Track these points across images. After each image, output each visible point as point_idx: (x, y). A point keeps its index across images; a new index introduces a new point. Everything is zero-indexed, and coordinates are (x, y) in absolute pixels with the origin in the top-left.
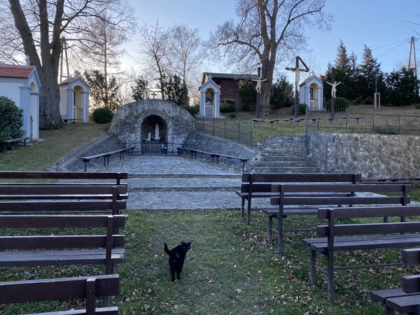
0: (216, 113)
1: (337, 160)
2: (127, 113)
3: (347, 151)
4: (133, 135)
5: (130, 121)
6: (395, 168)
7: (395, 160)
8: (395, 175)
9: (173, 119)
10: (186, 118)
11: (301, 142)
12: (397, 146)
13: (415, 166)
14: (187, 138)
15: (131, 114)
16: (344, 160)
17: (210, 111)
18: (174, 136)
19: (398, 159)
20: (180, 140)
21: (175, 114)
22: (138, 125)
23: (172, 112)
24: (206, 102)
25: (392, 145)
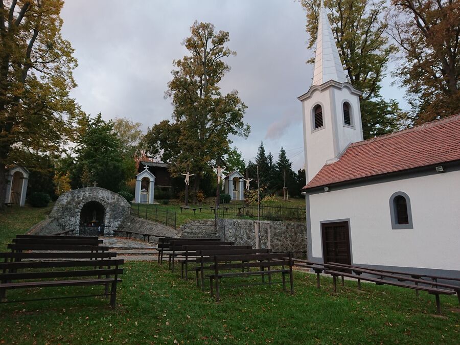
0: (151, 200)
1: (236, 238)
2: (69, 199)
3: (244, 232)
4: (73, 219)
5: (72, 206)
6: (277, 245)
7: (277, 239)
8: (277, 249)
9: (111, 205)
10: (122, 204)
11: (212, 225)
12: (279, 229)
13: (291, 244)
14: (123, 222)
15: (73, 200)
16: (242, 239)
17: (144, 198)
18: (112, 220)
19: (280, 238)
20: (116, 223)
21: (113, 201)
22: (78, 211)
23: (110, 199)
24: (142, 189)
25: (275, 228)
